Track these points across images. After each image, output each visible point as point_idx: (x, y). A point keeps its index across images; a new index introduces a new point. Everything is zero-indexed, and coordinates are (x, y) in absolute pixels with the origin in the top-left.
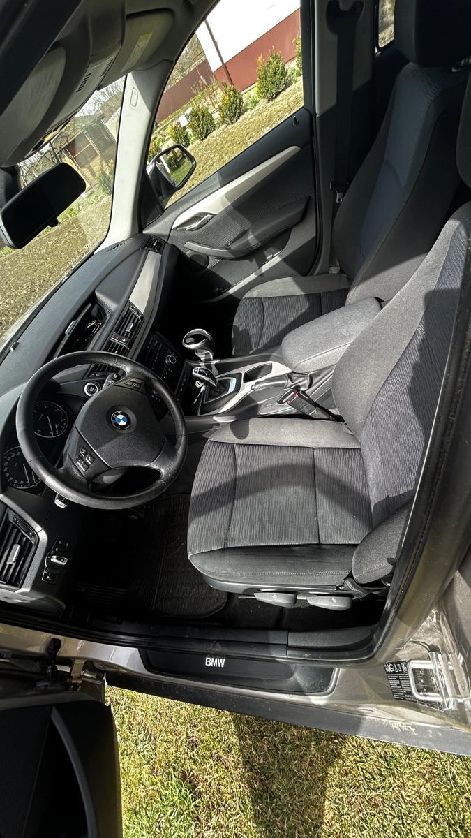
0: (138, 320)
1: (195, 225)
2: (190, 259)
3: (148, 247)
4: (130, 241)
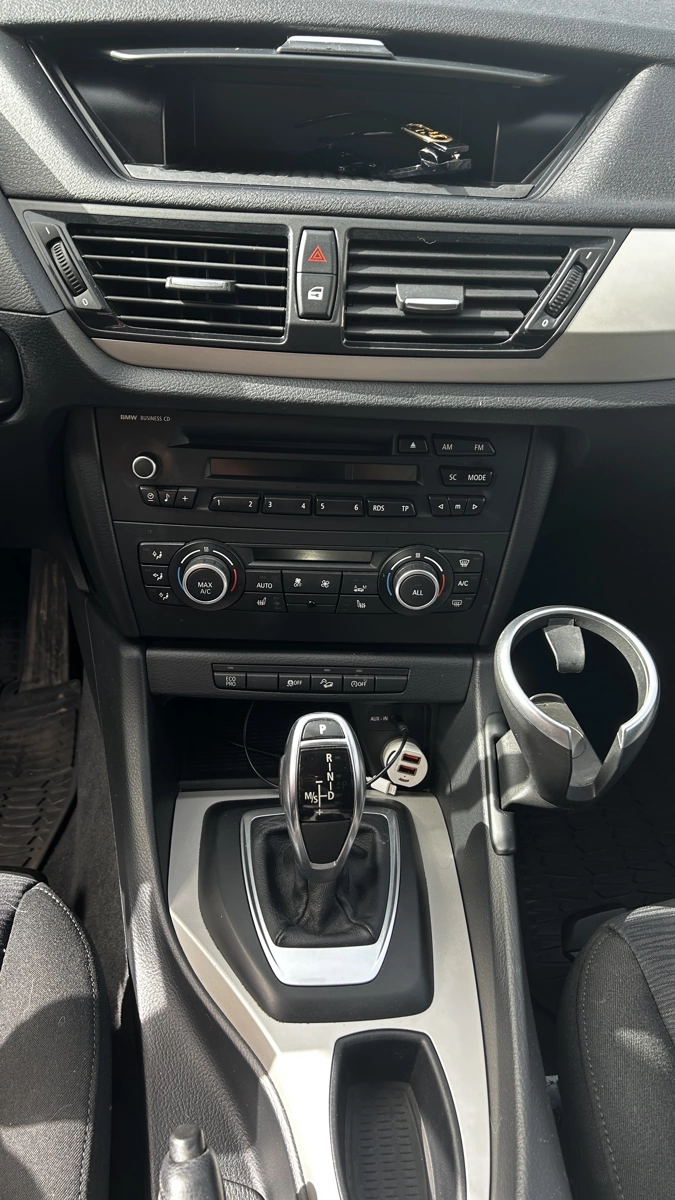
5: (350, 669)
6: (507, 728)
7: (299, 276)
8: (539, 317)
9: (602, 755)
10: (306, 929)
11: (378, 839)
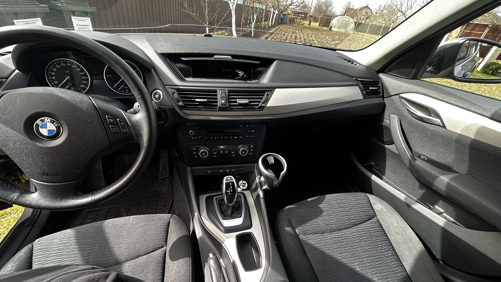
0: (257, 105)
1: (420, 114)
2: (382, 126)
3: (363, 84)
4: (362, 68)
5: (232, 168)
6: (261, 176)
7: (220, 98)
8: (262, 104)
9: (278, 179)
10: (228, 216)
11: (240, 199)
